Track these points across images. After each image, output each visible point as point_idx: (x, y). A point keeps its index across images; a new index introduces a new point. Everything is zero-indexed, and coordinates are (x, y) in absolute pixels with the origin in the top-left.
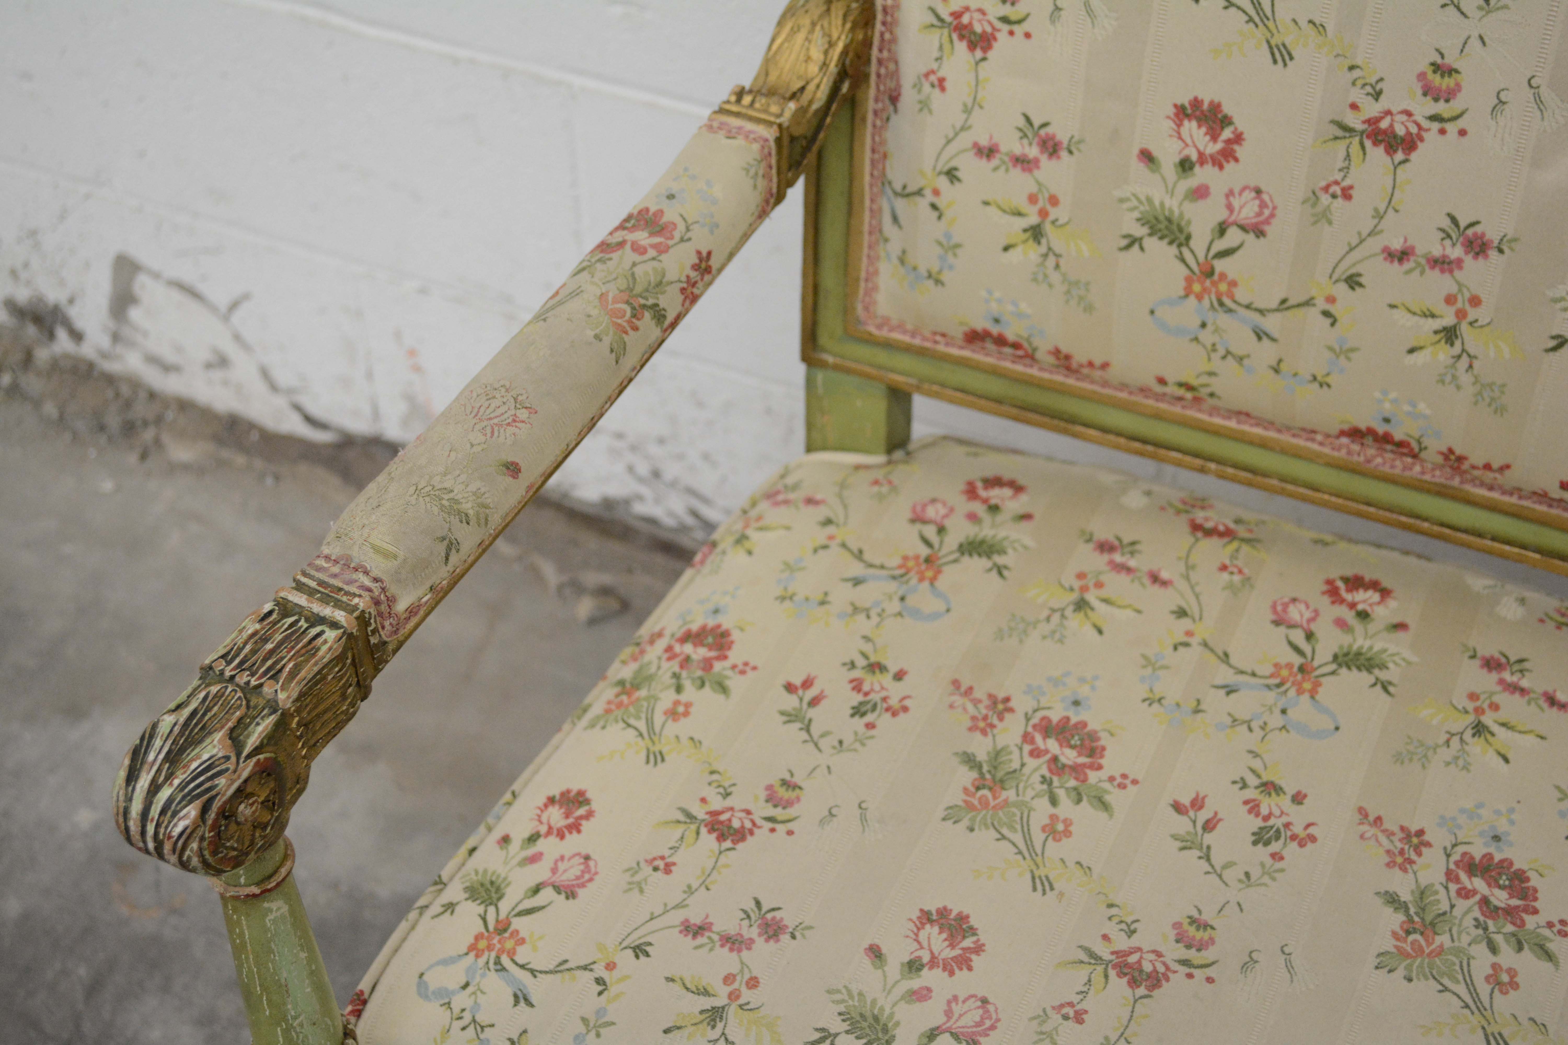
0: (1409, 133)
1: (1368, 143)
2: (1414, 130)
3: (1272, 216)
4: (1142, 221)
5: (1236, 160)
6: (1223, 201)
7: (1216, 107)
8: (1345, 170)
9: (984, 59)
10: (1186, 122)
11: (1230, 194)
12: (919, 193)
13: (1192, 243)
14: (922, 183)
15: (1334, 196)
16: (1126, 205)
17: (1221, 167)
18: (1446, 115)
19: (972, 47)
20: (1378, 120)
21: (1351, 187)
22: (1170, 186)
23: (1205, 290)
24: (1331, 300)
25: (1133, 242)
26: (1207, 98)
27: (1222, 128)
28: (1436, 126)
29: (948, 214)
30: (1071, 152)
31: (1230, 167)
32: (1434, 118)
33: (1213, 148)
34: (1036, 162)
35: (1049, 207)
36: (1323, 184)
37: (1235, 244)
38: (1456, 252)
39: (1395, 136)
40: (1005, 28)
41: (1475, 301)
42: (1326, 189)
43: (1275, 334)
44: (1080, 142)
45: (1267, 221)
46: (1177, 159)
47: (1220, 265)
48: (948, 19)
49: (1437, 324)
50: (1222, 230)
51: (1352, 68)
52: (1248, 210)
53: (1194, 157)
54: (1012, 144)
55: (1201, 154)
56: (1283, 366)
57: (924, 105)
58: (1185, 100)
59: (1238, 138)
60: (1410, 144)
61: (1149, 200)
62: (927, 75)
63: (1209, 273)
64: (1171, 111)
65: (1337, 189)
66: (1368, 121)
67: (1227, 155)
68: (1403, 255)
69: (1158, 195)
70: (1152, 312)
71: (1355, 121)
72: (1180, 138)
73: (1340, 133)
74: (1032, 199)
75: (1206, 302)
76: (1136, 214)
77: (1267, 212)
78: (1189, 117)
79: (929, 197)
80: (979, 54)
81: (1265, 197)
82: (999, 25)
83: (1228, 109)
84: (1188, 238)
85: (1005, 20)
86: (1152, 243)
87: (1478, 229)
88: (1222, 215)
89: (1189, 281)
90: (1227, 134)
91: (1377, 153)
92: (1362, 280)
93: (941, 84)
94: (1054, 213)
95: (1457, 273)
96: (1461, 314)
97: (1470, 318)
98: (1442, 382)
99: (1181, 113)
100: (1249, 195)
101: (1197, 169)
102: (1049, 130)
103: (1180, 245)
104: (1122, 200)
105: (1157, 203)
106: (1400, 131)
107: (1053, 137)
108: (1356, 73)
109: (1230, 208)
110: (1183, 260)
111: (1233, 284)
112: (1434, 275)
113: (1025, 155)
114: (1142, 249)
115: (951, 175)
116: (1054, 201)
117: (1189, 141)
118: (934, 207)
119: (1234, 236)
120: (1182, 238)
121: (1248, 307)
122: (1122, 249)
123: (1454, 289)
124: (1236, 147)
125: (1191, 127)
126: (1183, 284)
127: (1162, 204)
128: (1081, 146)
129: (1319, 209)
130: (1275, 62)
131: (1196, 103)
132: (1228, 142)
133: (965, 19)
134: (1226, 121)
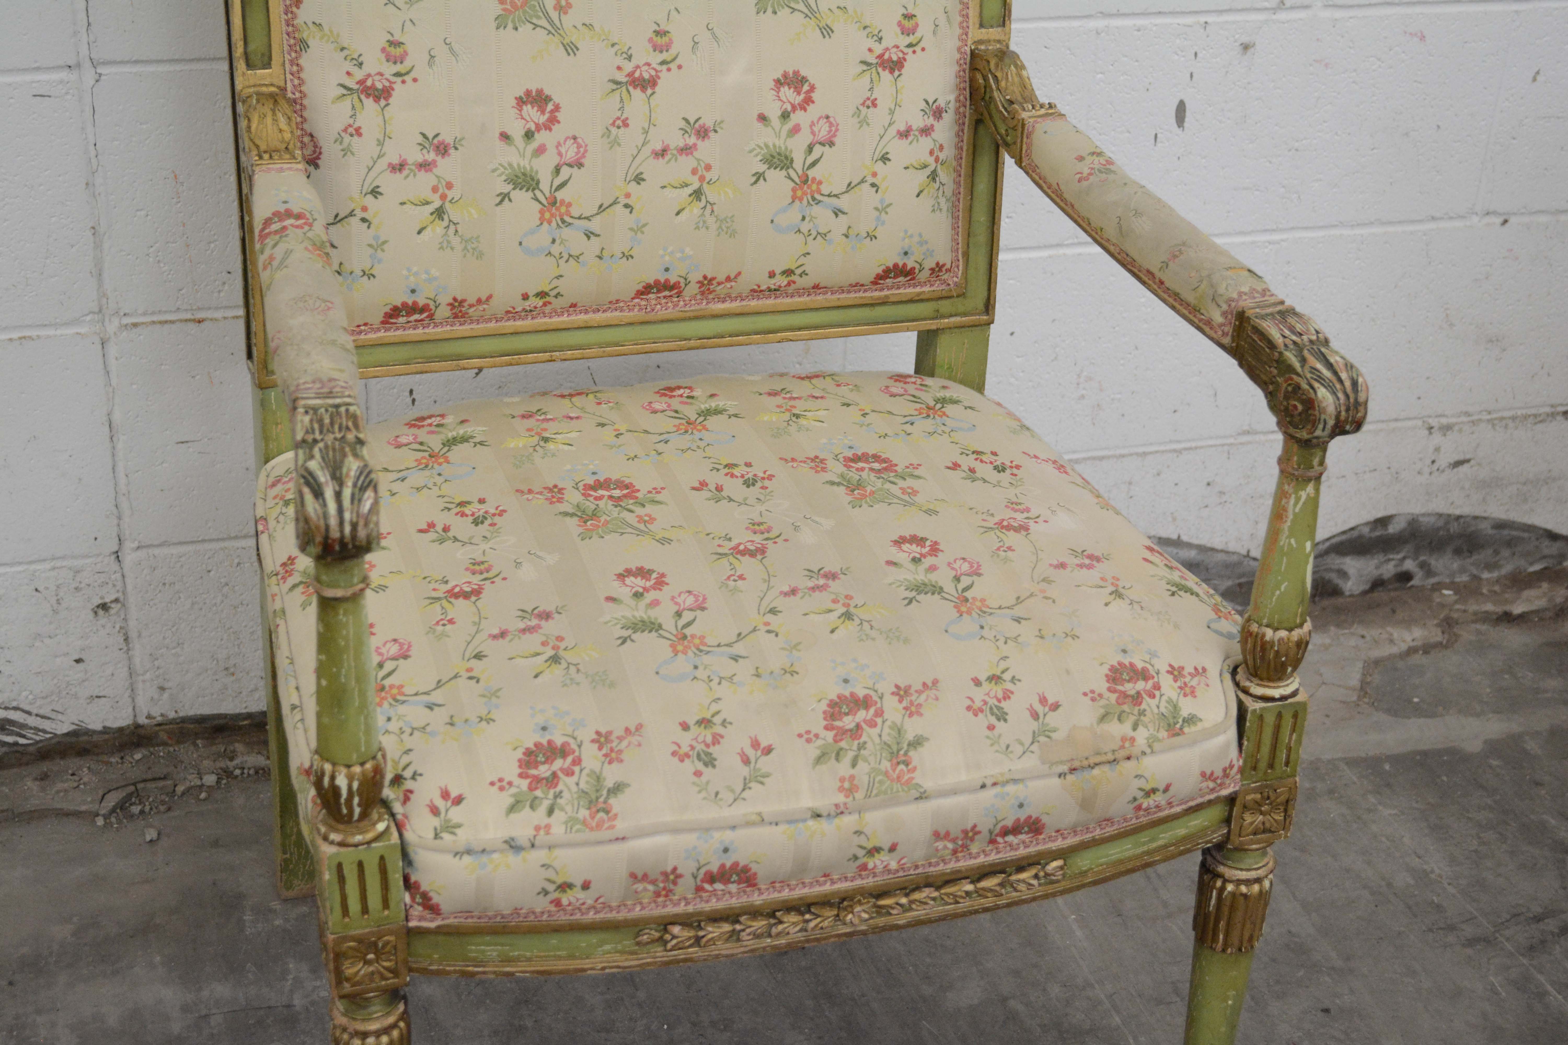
0: (651, 76)
1: (631, 88)
2: (653, 73)
3: (586, 151)
4: (508, 181)
5: (559, 122)
6: (555, 151)
7: (540, 92)
8: (622, 109)
9: (387, 105)
10: (524, 107)
11: (559, 145)
12: (351, 214)
13: (541, 186)
14: (353, 206)
15: (619, 127)
16: (496, 174)
17: (550, 130)
18: (669, 59)
19: (377, 99)
20: (633, 72)
21: (627, 119)
22: (522, 151)
23: (552, 215)
24: (628, 195)
25: (504, 197)
26: (533, 87)
27: (546, 104)
28: (664, 67)
29: (375, 222)
30: (456, 149)
31: (556, 128)
32: (663, 63)
33: (543, 119)
34: (434, 162)
35: (447, 191)
36: (611, 121)
37: (567, 178)
38: (692, 140)
39: (644, 80)
40: (399, 80)
41: (708, 168)
42: (613, 124)
43: (598, 232)
44: (460, 140)
45: (583, 156)
46: (523, 133)
47: (559, 195)
48: (356, 87)
49: (689, 190)
50: (557, 170)
51: (613, 45)
52: (570, 153)
53: (533, 128)
54: (415, 156)
55: (537, 125)
56: (605, 253)
57: (347, 151)
58: (521, 93)
59: (557, 108)
60: (653, 82)
61: (510, 165)
62: (345, 130)
63: (553, 202)
64: (514, 102)
65: (619, 122)
66: (628, 75)
67: (553, 120)
68: (662, 153)
69: (515, 160)
70: (520, 243)
71: (621, 77)
72: (523, 118)
73: (615, 87)
74: (435, 189)
75: (554, 224)
76: (504, 177)
77: (582, 150)
78: (525, 103)
79: (359, 214)
80: (383, 102)
81: (579, 140)
82: (393, 79)
83: (547, 92)
84: (538, 183)
85: (398, 74)
86: (516, 195)
87: (701, 122)
88: (556, 160)
89: (542, 212)
90: (550, 107)
91: (637, 93)
92: (643, 176)
93: (358, 132)
94: (450, 194)
95: (695, 153)
96: (702, 179)
97: (707, 180)
98: (697, 228)
99: (521, 102)
100: (570, 142)
101: (536, 135)
102: (440, 138)
103: (533, 190)
104: (494, 171)
105: (515, 166)
106: (646, 76)
107: (444, 141)
108: (616, 47)
109: (560, 154)
110: (537, 200)
111: (569, 205)
112: (683, 158)
113: (425, 161)
114: (510, 200)
115: (375, 192)
116: (449, 186)
117: (528, 118)
118: (364, 220)
119: (565, 172)
120: (534, 184)
121: (579, 218)
122: (497, 205)
123: (695, 164)
124: (557, 114)
125: (528, 109)
126: (539, 215)
127: (519, 165)
128: (463, 142)
129: (612, 137)
130: (569, 54)
131: (528, 93)
132: (552, 112)
133: (369, 83)
134: (548, 99)
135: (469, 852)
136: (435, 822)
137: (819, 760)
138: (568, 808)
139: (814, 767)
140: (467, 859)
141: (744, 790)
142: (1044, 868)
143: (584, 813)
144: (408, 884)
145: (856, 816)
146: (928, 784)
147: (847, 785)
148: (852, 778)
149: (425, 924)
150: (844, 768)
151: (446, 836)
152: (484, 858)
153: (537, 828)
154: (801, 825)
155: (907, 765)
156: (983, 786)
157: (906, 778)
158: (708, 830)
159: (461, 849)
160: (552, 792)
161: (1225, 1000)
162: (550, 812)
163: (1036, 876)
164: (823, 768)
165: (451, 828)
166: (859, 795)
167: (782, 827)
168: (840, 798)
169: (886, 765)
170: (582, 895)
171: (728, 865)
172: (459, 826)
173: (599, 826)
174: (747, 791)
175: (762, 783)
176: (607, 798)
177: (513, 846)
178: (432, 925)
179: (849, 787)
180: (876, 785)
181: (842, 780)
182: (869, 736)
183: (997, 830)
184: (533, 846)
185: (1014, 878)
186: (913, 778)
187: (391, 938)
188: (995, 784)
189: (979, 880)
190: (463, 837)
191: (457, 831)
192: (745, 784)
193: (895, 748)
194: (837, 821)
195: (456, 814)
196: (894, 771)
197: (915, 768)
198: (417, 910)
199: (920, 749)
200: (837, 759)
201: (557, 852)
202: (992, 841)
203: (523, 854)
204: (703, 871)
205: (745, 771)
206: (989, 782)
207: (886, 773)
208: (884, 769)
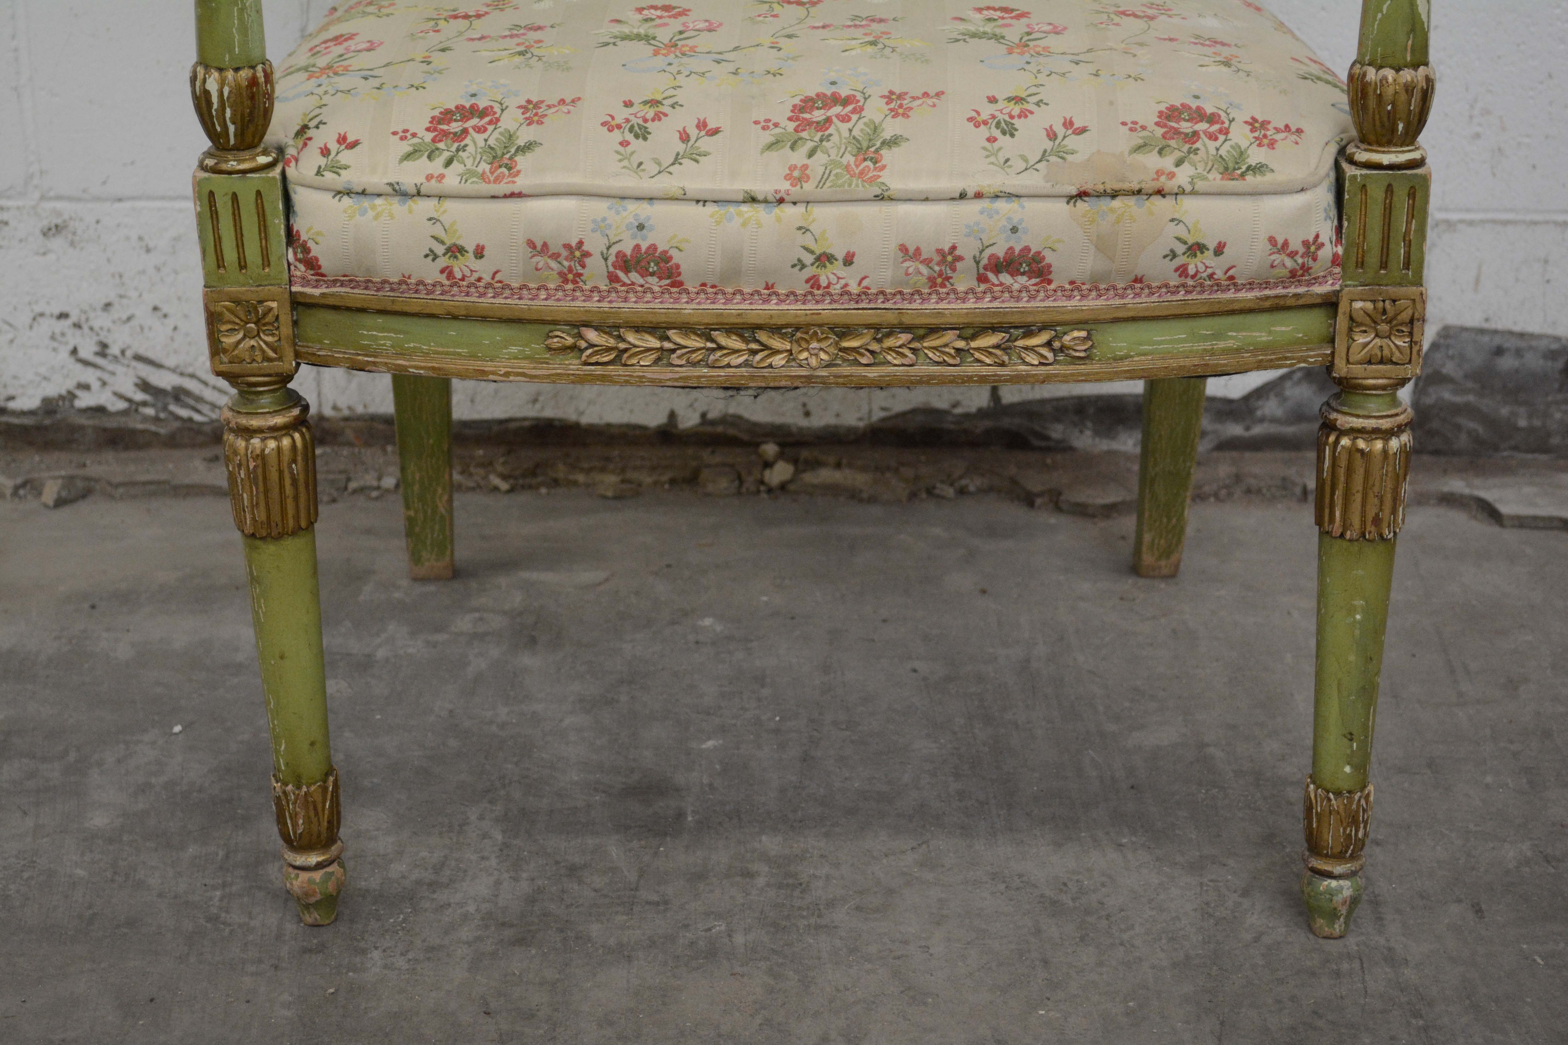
135: (349, 193)
136: (322, 161)
137: (770, 147)
138: (469, 162)
139: (762, 152)
140: (346, 200)
141: (673, 164)
142: (1057, 337)
143: (485, 167)
144: (291, 236)
145: (800, 209)
146: (895, 184)
147: (796, 174)
148: (805, 167)
149: (308, 290)
150: (798, 157)
151: (329, 175)
152: (366, 202)
153: (429, 178)
154: (732, 209)
155: (876, 163)
156: (963, 196)
157: (870, 175)
158: (623, 198)
159: (340, 188)
160: (456, 145)
161: (1352, 611)
162: (449, 163)
163: (1049, 344)
164: (773, 154)
165: (336, 169)
166: (809, 187)
167: (711, 208)
168: (785, 186)
169: (849, 159)
170: (476, 264)
171: (644, 246)
172: (346, 167)
173: (497, 180)
174: (677, 166)
175: (697, 161)
176: (515, 154)
177: (398, 192)
178: (317, 292)
179: (798, 176)
180: (832, 178)
181: (793, 168)
182: (838, 130)
183: (985, 261)
184: (419, 194)
185: (1020, 343)
186: (879, 177)
187: (274, 305)
188: (978, 196)
189: (974, 337)
190: (347, 178)
191: (342, 172)
192: (676, 159)
193: (865, 144)
194: (777, 211)
195: (346, 157)
196: (857, 166)
197: (884, 167)
198: (300, 270)
199: (895, 149)
200: (792, 148)
201: (448, 204)
202: (982, 279)
203: (410, 203)
204: (614, 251)
205: (681, 147)
206: (971, 193)
207: (847, 168)
208: (845, 163)
